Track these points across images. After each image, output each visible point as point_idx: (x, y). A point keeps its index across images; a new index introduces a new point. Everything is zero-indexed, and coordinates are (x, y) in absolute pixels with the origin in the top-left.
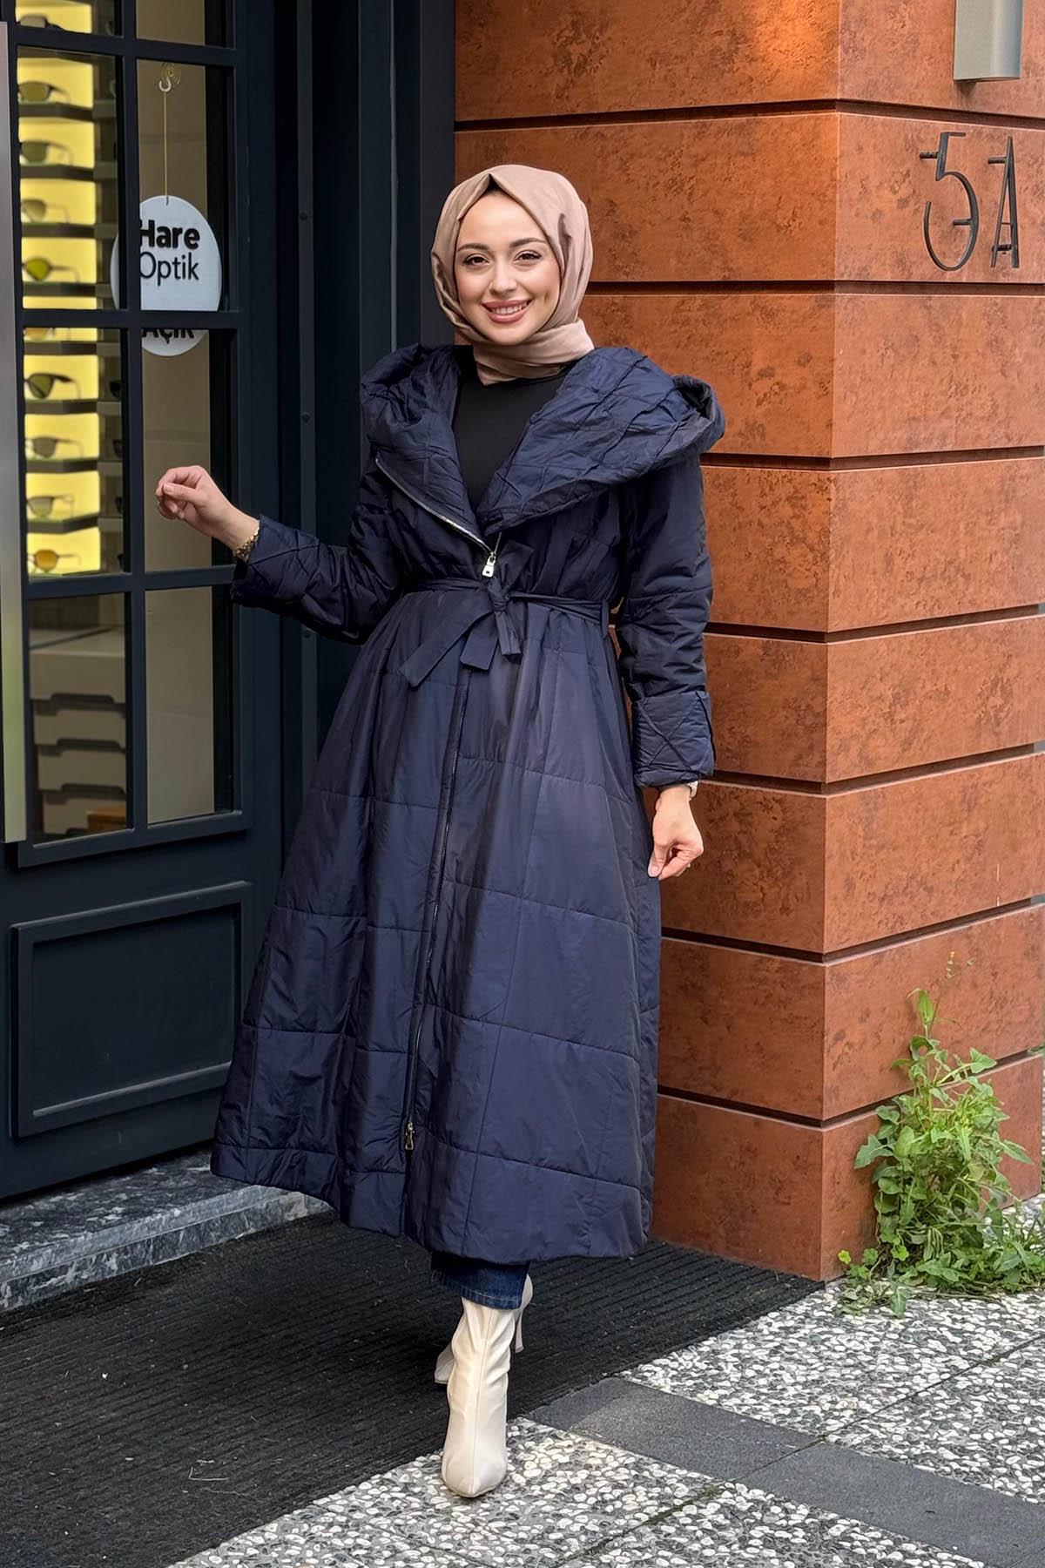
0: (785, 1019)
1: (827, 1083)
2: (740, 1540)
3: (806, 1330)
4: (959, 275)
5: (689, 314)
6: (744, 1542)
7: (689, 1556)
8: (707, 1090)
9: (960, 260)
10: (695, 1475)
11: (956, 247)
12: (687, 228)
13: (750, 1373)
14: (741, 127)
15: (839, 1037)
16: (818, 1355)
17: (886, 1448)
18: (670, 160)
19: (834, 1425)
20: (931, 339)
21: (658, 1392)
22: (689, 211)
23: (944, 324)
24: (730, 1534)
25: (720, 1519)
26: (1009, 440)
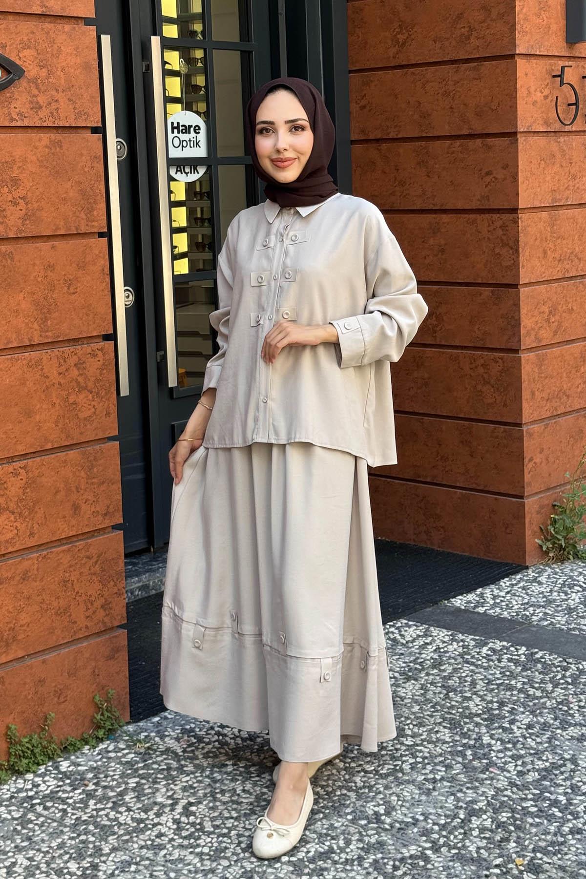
0: (507, 454)
1: (526, 480)
2: (498, 660)
3: (521, 584)
4: (571, 128)
5: (454, 149)
6: (499, 661)
7: (477, 666)
8: (474, 486)
9: (571, 121)
10: (477, 638)
11: (569, 115)
12: (452, 112)
13: (498, 601)
15: (531, 460)
16: (527, 594)
17: (558, 626)
18: (444, 83)
19: (535, 618)
20: (560, 156)
21: (458, 610)
22: (453, 105)
24: (494, 658)
25: (489, 652)
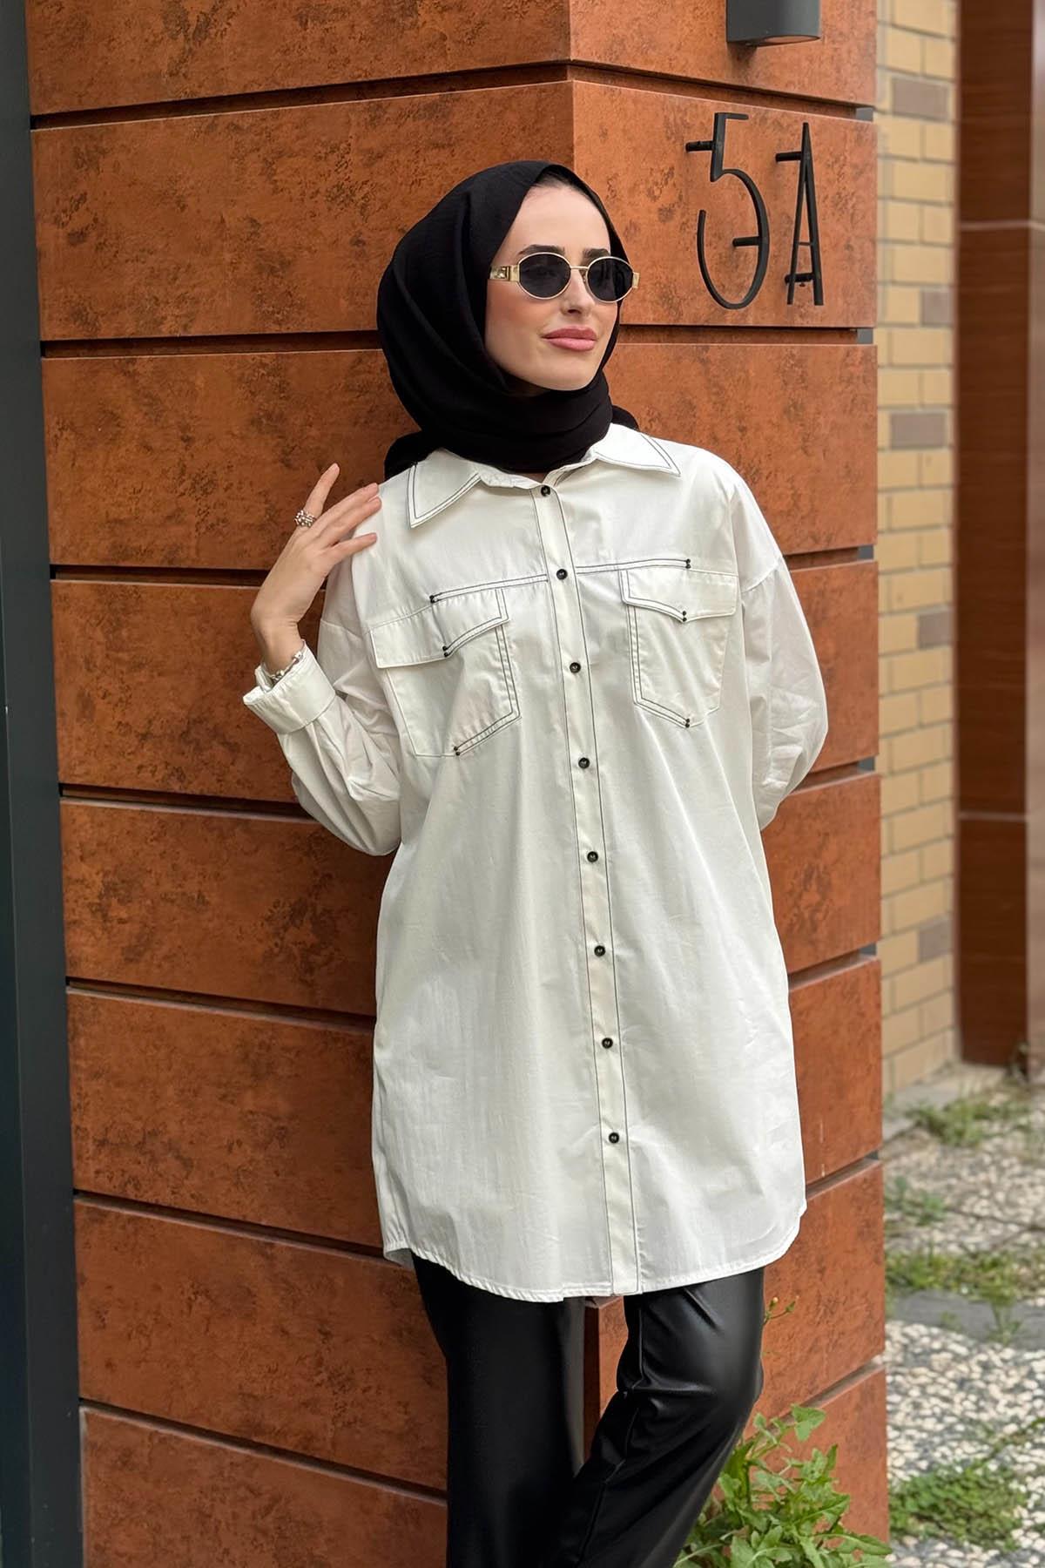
4: (744, 316)
5: (370, 377)
9: (744, 295)
11: (738, 277)
12: (358, 256)
14: (431, 108)
18: (333, 158)
20: (710, 407)
22: (364, 230)
23: (726, 384)
26: (816, 541)
